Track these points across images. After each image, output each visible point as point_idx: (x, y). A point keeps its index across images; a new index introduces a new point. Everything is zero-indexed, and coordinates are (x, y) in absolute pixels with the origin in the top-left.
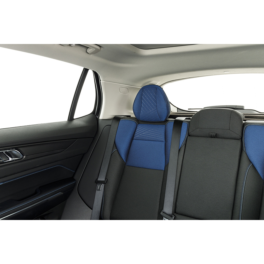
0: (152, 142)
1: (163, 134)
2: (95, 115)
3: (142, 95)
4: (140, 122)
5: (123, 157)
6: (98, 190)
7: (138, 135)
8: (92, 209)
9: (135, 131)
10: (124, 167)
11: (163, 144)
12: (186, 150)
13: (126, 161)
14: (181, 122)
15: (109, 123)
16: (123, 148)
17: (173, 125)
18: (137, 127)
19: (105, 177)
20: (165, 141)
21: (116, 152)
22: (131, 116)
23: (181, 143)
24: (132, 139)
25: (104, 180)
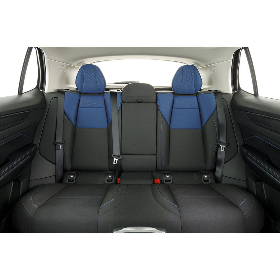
0: (96, 109)
1: (103, 102)
2: (39, 89)
3: (83, 72)
4: (82, 94)
5: (73, 121)
6: (57, 149)
7: (83, 104)
8: (55, 164)
9: (79, 101)
10: (75, 129)
11: (104, 109)
12: (122, 112)
13: (76, 125)
14: (115, 93)
15: (56, 95)
16: (72, 115)
17: (110, 95)
18: (80, 98)
19: (62, 139)
20: (105, 107)
21: (67, 118)
22: (70, 90)
23: (118, 108)
24: (78, 107)
25: (61, 141)
